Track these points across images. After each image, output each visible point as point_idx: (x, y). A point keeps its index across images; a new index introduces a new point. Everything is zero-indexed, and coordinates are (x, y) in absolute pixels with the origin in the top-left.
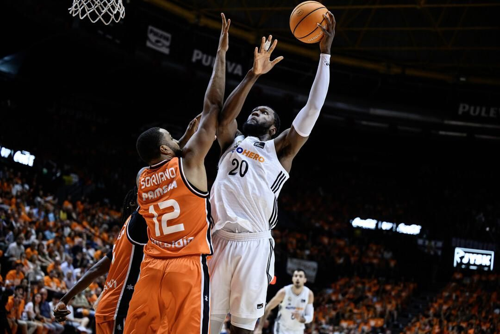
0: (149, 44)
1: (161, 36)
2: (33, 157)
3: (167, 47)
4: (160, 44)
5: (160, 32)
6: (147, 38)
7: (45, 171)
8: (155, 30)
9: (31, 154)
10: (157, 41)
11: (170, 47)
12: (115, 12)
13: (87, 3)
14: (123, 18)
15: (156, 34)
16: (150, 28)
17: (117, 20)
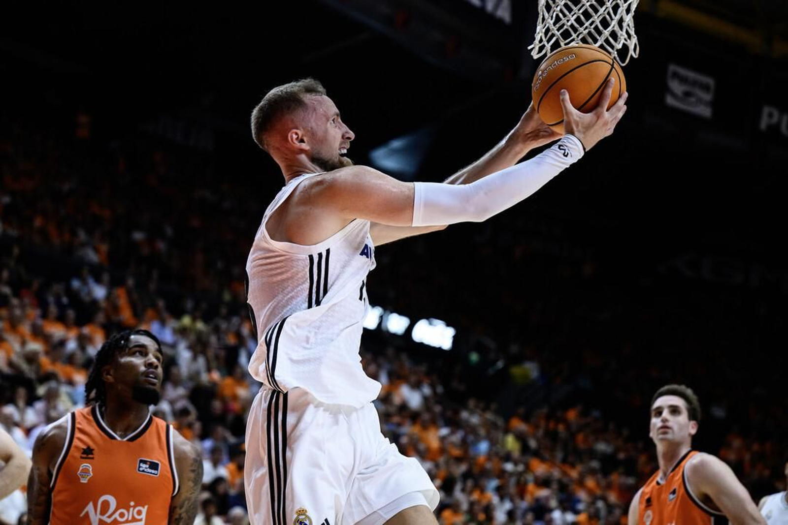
0: (670, 101)
1: (695, 83)
2: (450, 332)
3: (707, 104)
4: (693, 99)
5: (691, 75)
6: (666, 89)
7: (474, 357)
8: (682, 71)
9: (448, 325)
10: (687, 94)
11: (713, 104)
12: (620, 46)
13: (561, 31)
14: (635, 56)
15: (683, 80)
16: (672, 68)
17: (623, 62)
